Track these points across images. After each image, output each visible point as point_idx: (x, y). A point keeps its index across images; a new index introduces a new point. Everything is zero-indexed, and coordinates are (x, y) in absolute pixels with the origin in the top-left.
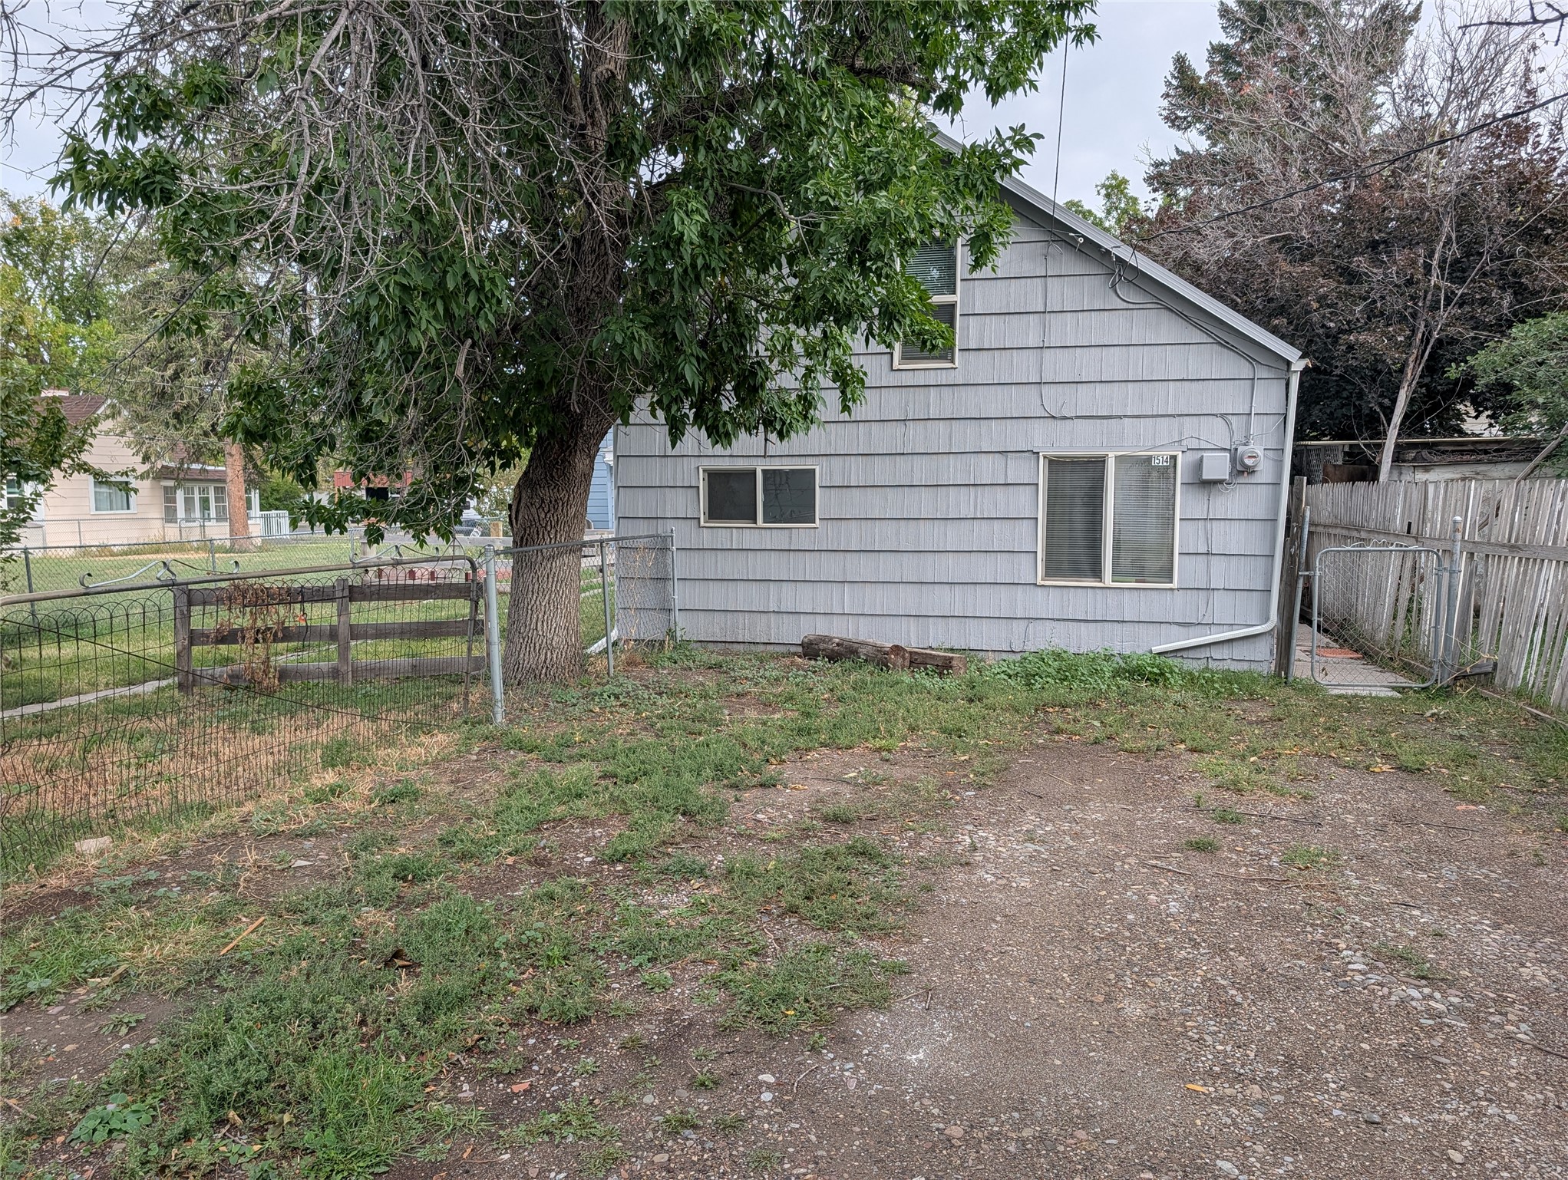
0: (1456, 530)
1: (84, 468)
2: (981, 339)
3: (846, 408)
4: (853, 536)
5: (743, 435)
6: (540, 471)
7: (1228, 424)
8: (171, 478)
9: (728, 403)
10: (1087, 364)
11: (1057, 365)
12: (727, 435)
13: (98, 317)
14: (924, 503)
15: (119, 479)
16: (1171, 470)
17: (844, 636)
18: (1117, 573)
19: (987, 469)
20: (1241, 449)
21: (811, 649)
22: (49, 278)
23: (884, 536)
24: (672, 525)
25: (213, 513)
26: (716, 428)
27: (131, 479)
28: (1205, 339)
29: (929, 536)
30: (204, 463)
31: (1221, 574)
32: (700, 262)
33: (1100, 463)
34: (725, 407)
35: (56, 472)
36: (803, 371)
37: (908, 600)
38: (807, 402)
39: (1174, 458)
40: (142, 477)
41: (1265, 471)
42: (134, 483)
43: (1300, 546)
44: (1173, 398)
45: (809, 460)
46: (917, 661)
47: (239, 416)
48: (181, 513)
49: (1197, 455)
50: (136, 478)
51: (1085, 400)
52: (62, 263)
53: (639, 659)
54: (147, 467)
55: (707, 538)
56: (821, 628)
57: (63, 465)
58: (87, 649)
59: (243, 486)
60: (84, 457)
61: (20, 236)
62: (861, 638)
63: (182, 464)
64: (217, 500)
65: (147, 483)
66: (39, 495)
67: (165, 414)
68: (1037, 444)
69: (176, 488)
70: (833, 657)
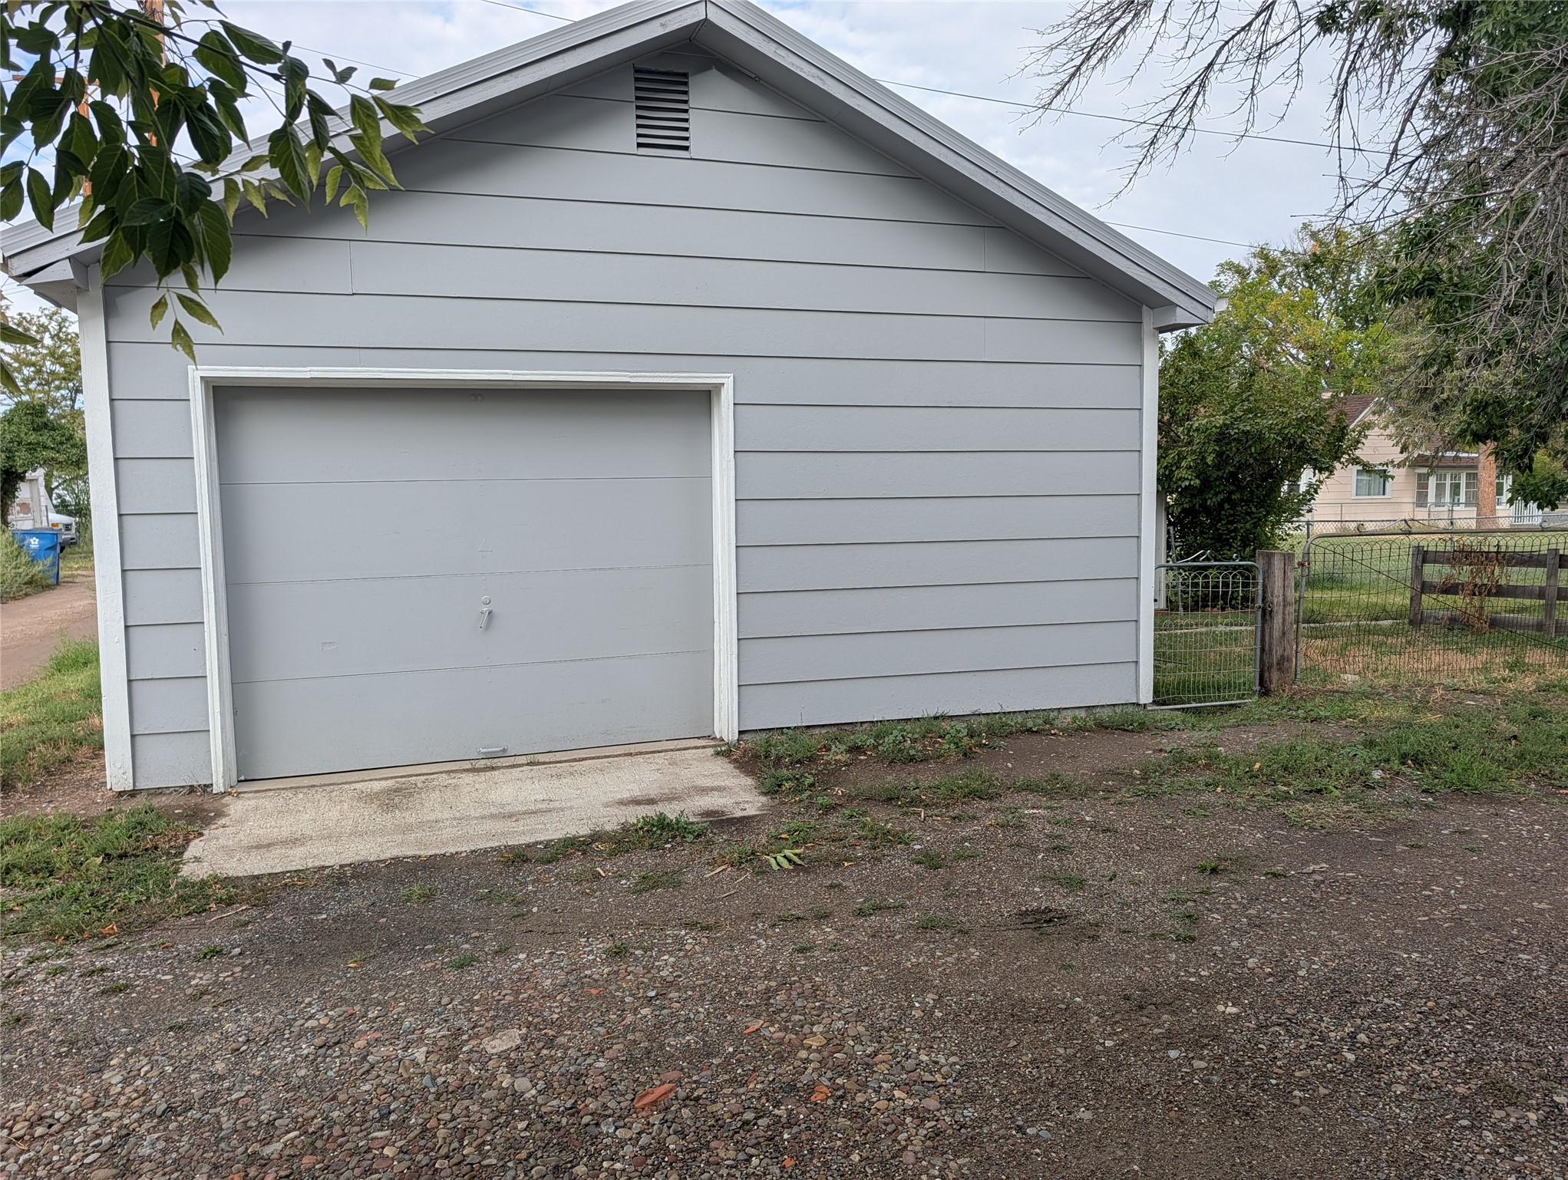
1: (1356, 461)
8: (1425, 466)
13: (1374, 321)
15: (1381, 468)
22: (1336, 293)
25: (1463, 498)
27: (1390, 468)
30: (1458, 451)
35: (1337, 465)
40: (1399, 466)
42: (1391, 471)
47: (1469, 424)
48: (1431, 497)
50: (1394, 466)
52: (1349, 277)
54: (1405, 455)
57: (1342, 460)
58: (1345, 594)
59: (1495, 473)
60: (1358, 453)
61: (1317, 259)
63: (1437, 452)
64: (1468, 486)
65: (1403, 471)
66: (1321, 482)
67: (1426, 406)
69: (1429, 475)
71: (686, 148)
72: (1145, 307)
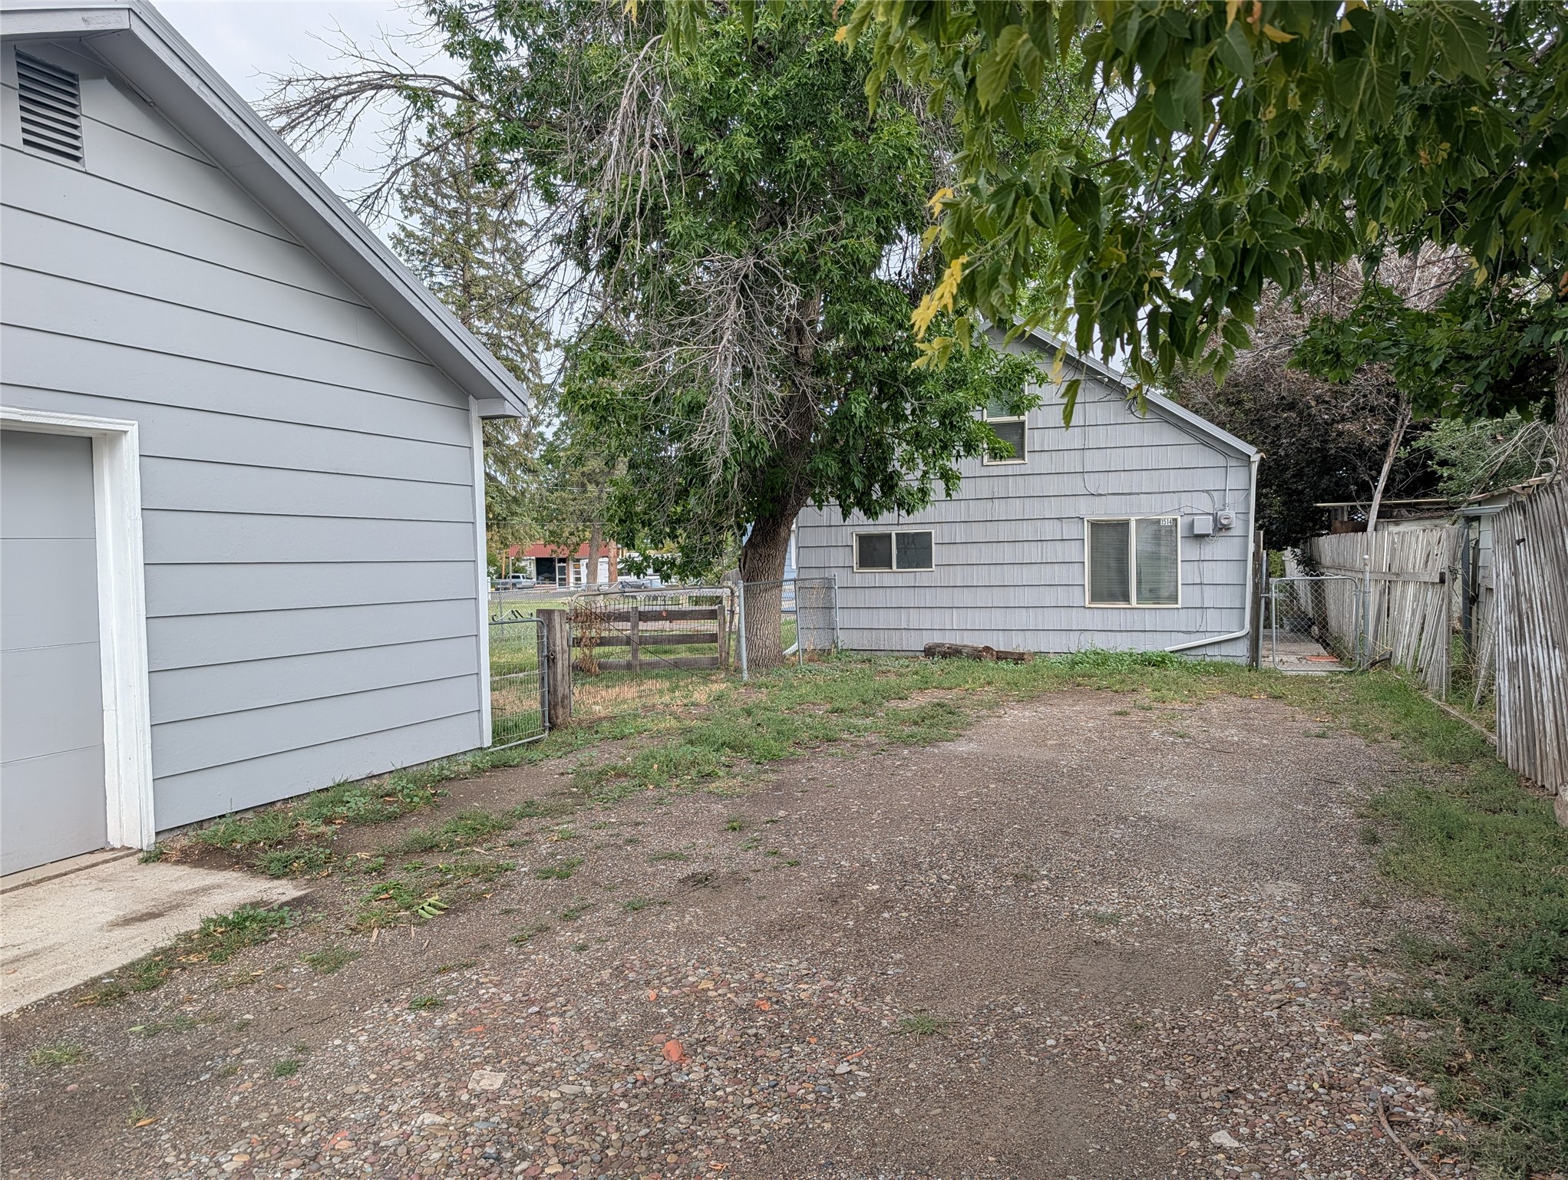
0: (1366, 564)
2: (1042, 444)
3: (948, 495)
4: (958, 576)
5: (885, 512)
6: (759, 537)
7: (1212, 497)
9: (876, 493)
10: (1116, 460)
11: (1094, 461)
12: (876, 514)
14: (1007, 553)
16: (1173, 529)
17: (954, 642)
18: (1139, 599)
19: (1050, 530)
20: (1219, 513)
21: (929, 652)
23: (979, 576)
24: (834, 571)
26: (870, 510)
28: (1193, 441)
29: (1011, 575)
31: (1210, 597)
32: (863, 424)
33: (1125, 524)
34: (874, 498)
36: (921, 473)
37: (998, 619)
38: (923, 492)
39: (1175, 520)
41: (1237, 528)
43: (1261, 577)
44: (1174, 481)
45: (927, 526)
46: (1001, 656)
49: (1190, 518)
51: (1114, 483)
53: (816, 658)
55: (858, 580)
56: (937, 638)
62: (965, 643)
68: (1082, 513)
70: (944, 656)
71: (76, 159)
72: (471, 397)
